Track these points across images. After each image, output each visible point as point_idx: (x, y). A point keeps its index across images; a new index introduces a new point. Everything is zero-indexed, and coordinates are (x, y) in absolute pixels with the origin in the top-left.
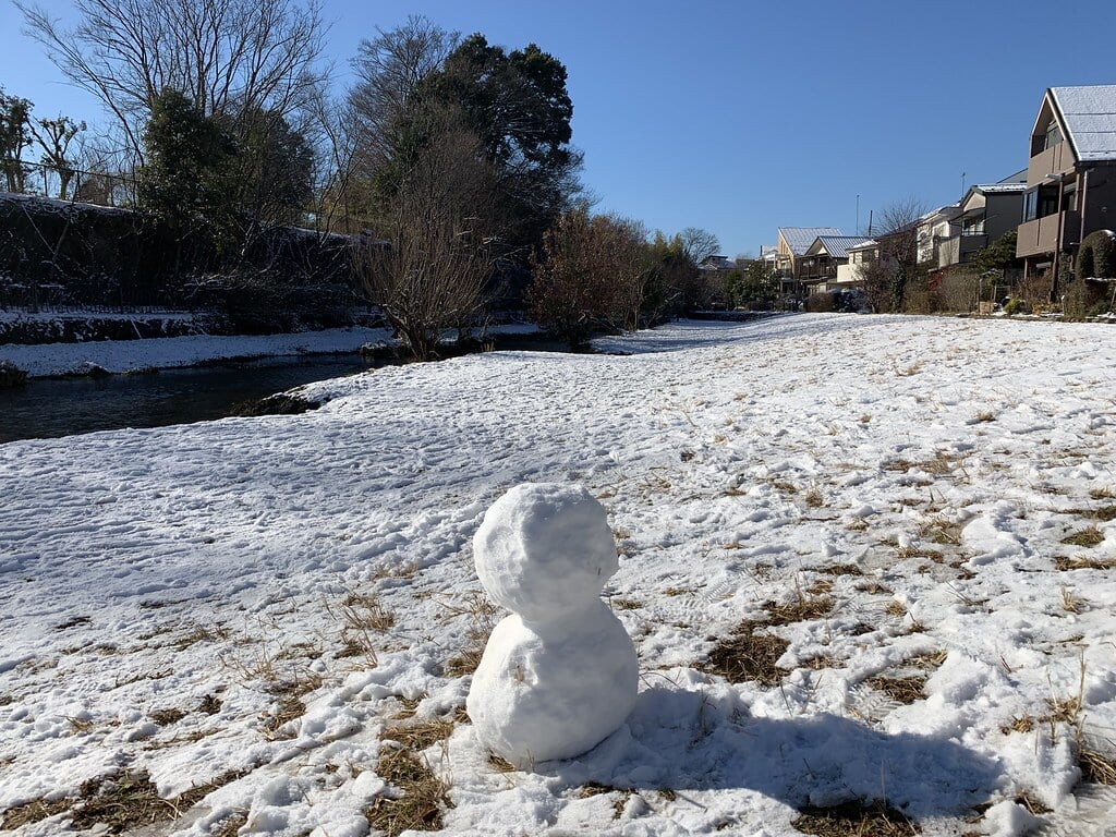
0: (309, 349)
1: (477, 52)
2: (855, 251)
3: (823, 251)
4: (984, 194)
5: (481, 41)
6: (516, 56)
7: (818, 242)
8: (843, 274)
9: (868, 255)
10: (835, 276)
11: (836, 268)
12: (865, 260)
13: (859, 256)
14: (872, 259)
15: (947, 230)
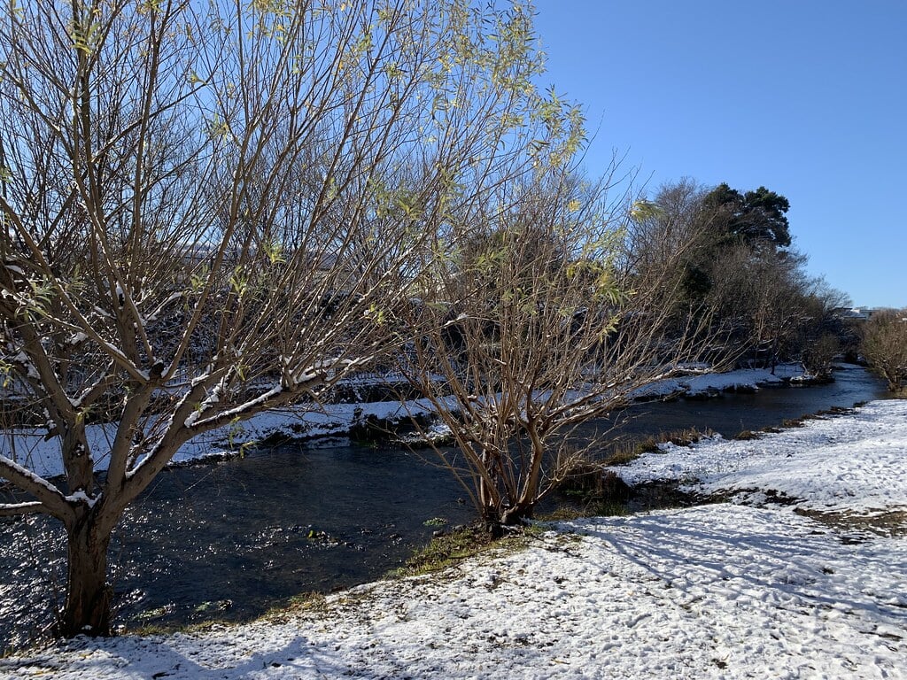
1: (725, 195)
5: (725, 186)
6: (751, 196)
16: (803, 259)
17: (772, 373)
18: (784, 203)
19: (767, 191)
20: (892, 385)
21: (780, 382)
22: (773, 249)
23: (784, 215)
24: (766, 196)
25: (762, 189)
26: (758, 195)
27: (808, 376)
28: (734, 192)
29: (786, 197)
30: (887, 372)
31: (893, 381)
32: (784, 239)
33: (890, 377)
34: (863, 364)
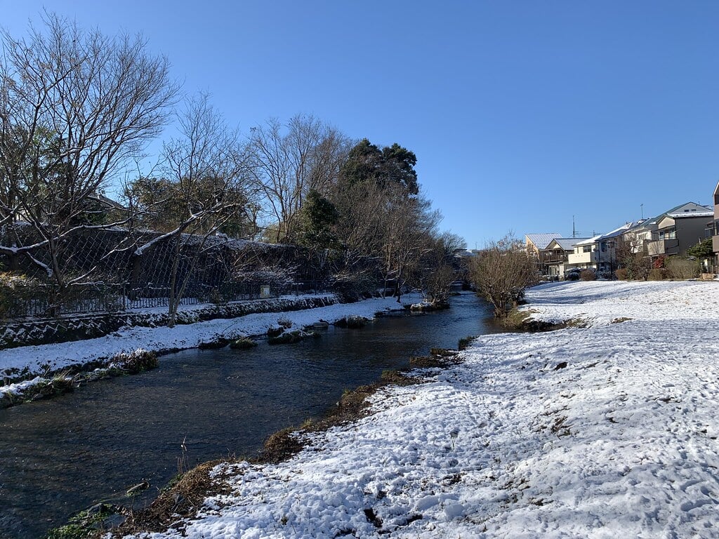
0: (391, 308)
1: (366, 148)
2: (578, 246)
3: (557, 246)
4: (674, 218)
5: (367, 143)
6: (387, 149)
7: (554, 242)
8: (572, 259)
9: (587, 248)
10: (567, 260)
11: (567, 256)
12: (585, 251)
13: (581, 249)
14: (590, 250)
15: (649, 236)
16: (428, 204)
17: (398, 301)
18: (412, 158)
19: (399, 147)
20: (498, 311)
21: (401, 310)
22: (406, 196)
23: (414, 168)
24: (398, 151)
25: (396, 145)
26: (393, 151)
27: (426, 303)
28: (374, 147)
29: (414, 153)
30: (493, 298)
31: (498, 307)
32: (414, 188)
33: (496, 303)
34: (474, 290)
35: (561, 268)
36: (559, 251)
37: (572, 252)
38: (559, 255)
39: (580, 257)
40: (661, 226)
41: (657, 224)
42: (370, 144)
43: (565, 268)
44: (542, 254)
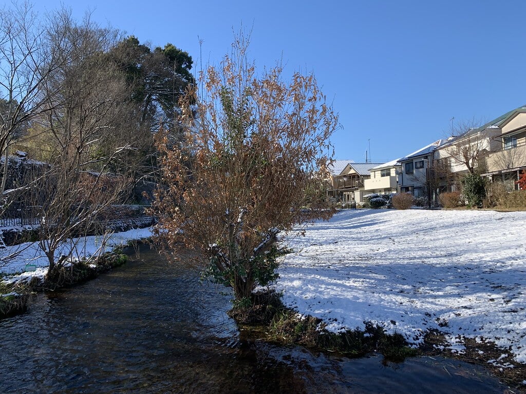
2: (375, 171)
3: (352, 172)
7: (349, 167)
8: (369, 185)
9: (385, 172)
10: (363, 186)
11: (363, 181)
12: (383, 175)
13: (378, 174)
14: (389, 174)
15: (485, 144)
35: (357, 195)
36: (355, 177)
37: (368, 177)
38: (355, 180)
39: (377, 183)
40: (505, 130)
41: (500, 128)
42: (138, 42)
43: (361, 195)
44: (336, 180)
